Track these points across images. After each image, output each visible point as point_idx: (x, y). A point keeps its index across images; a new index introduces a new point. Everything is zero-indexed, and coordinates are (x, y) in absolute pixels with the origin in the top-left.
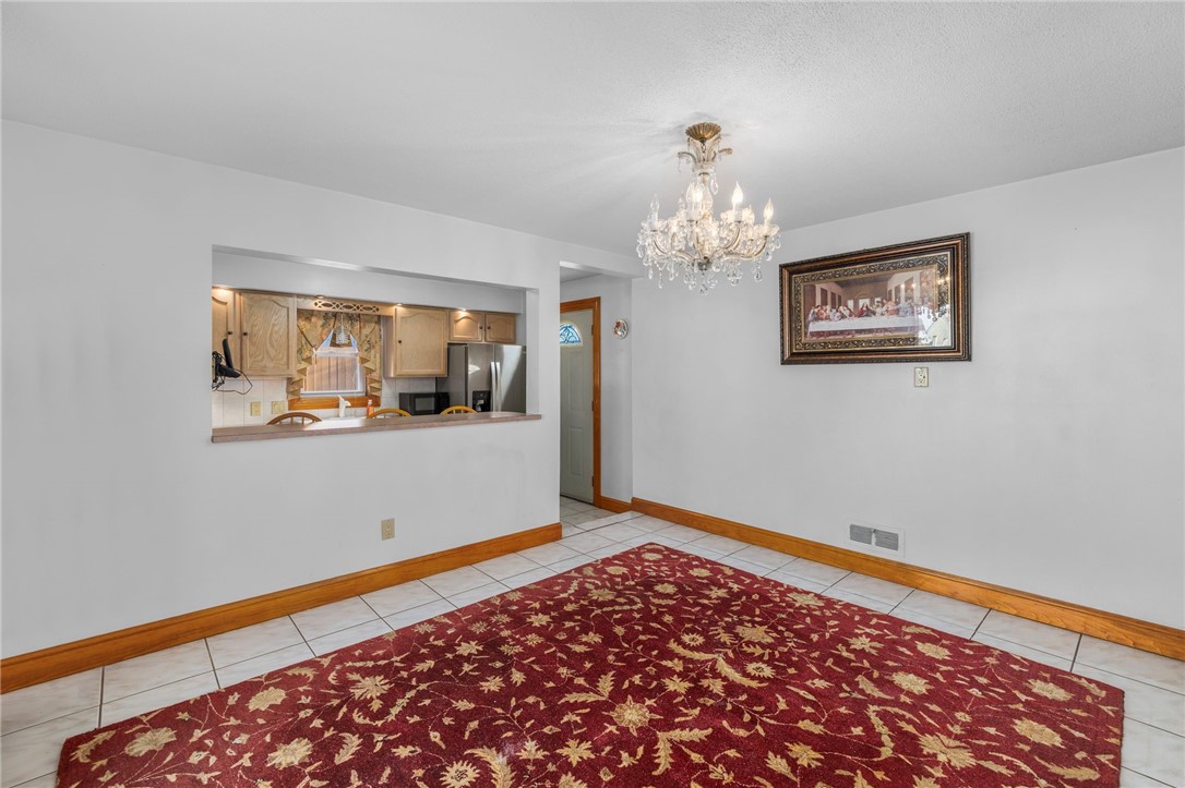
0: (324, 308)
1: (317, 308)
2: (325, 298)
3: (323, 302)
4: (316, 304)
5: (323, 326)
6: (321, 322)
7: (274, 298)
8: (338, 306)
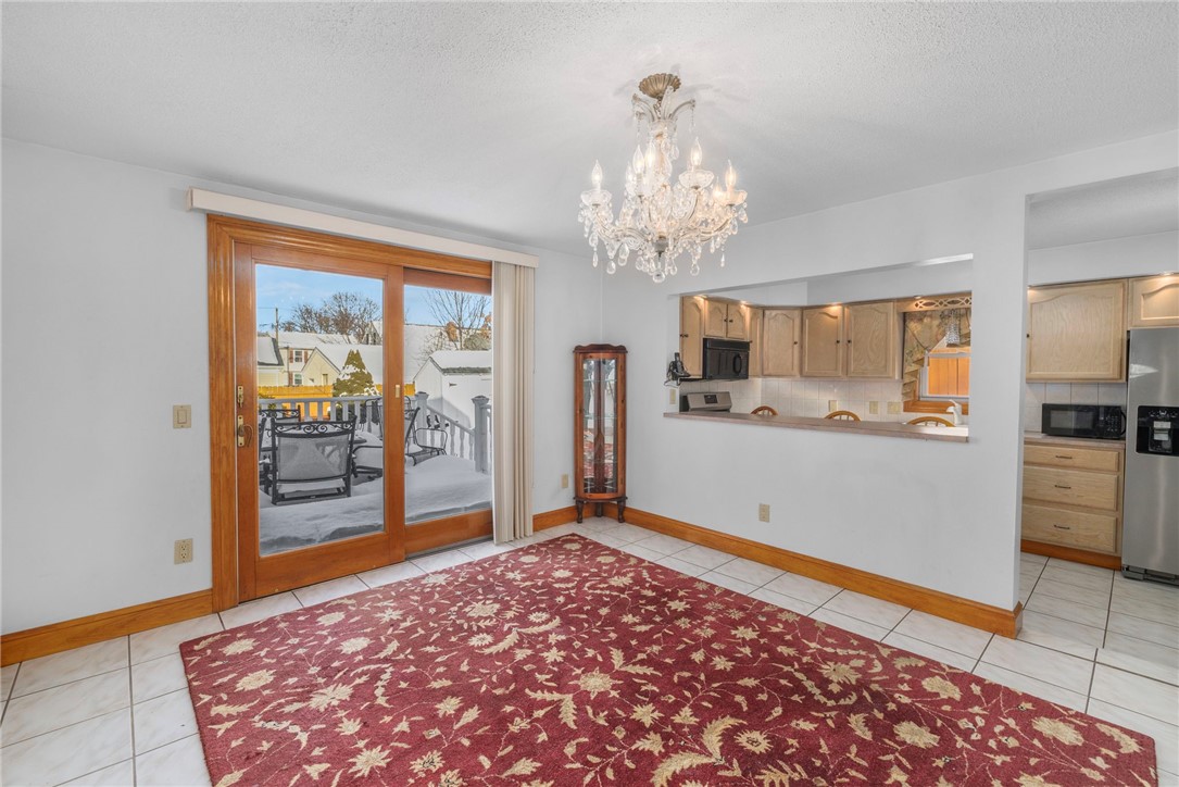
0: (925, 308)
1: (918, 309)
2: (924, 297)
3: (925, 302)
4: (917, 305)
5: (939, 326)
6: (936, 322)
7: (875, 305)
8: (941, 303)
